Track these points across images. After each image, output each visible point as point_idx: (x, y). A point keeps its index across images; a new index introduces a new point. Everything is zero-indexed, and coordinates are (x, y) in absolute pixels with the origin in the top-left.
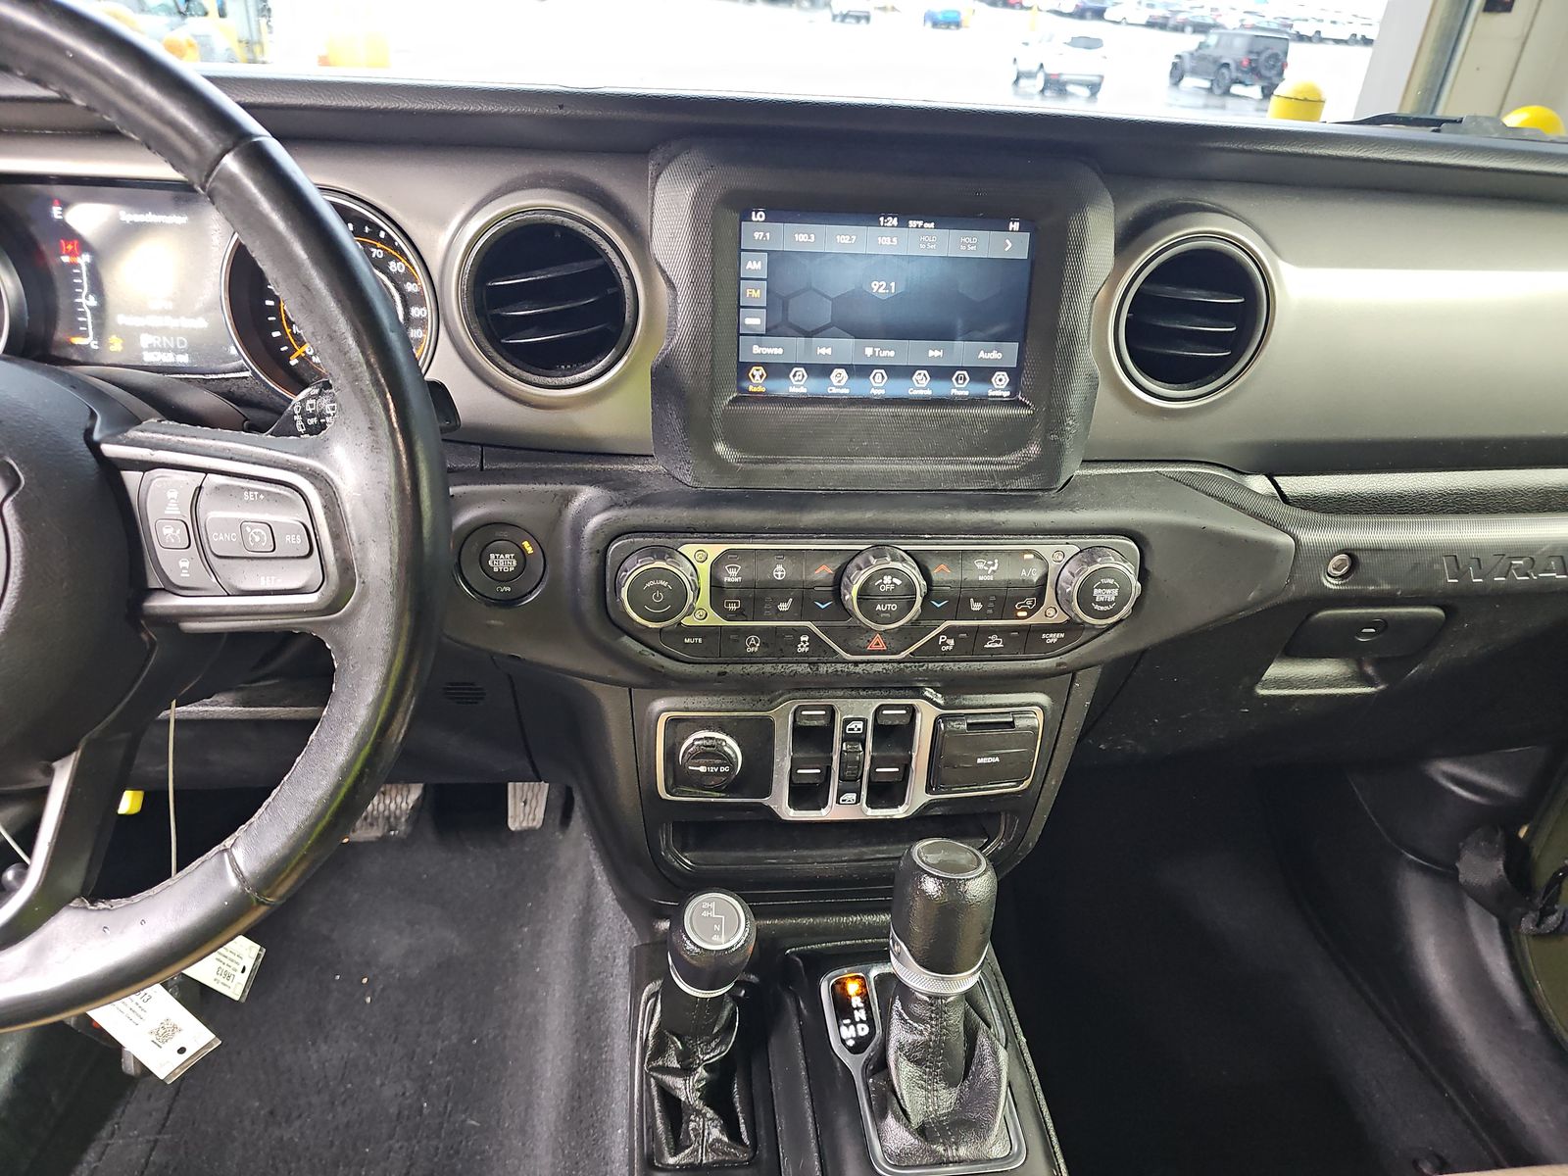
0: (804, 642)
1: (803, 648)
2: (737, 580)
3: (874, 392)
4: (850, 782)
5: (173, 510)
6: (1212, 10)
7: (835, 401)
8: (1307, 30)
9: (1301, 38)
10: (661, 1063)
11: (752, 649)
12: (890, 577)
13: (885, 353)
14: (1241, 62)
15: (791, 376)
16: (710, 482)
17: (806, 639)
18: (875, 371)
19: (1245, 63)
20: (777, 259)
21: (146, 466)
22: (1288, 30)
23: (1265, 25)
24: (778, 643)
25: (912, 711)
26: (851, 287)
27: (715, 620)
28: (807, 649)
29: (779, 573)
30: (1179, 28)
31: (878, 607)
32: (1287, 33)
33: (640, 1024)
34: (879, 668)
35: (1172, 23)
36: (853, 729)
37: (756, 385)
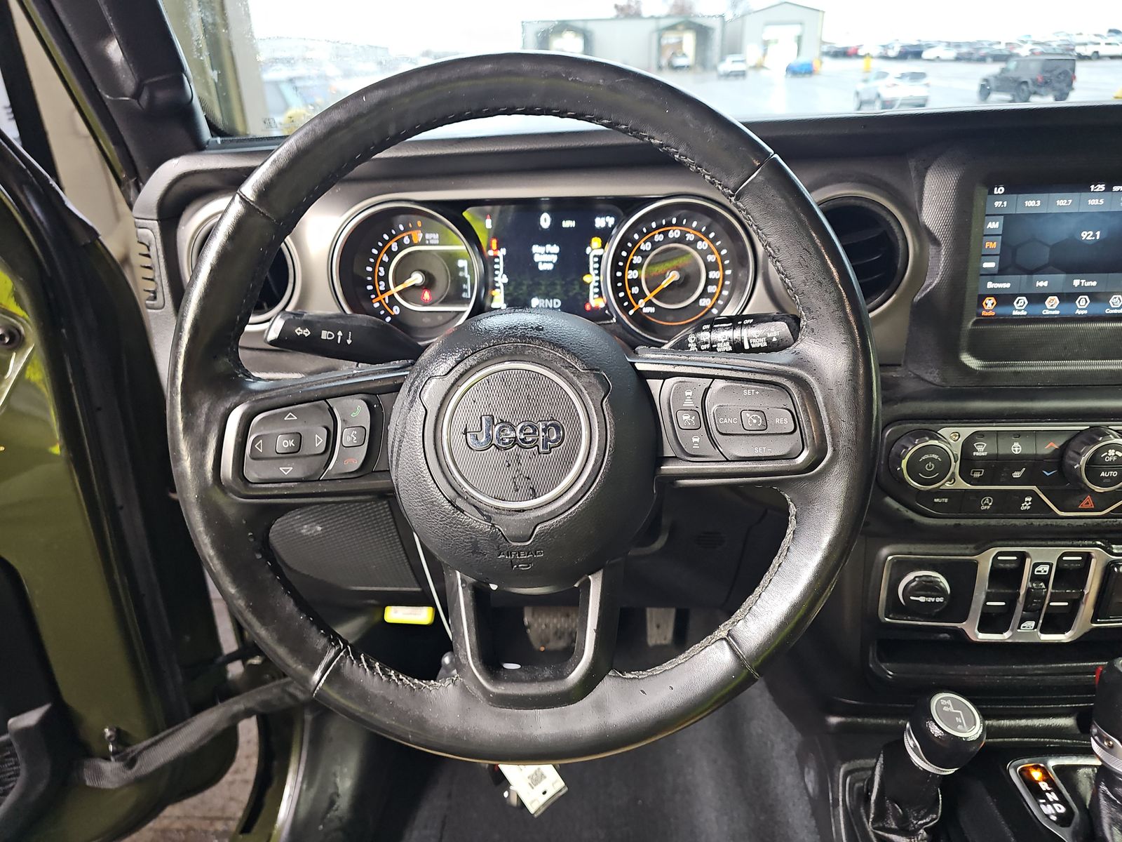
0: (1028, 502)
1: (1026, 506)
2: (983, 454)
3: (1078, 312)
4: (1031, 612)
5: (689, 404)
6: (1007, 44)
7: (1052, 320)
8: (1088, 51)
9: (1082, 58)
10: (881, 825)
11: (985, 507)
12: (1113, 451)
13: (1088, 284)
14: (1037, 80)
15: (1015, 303)
16: (955, 381)
17: (1030, 499)
18: (1080, 297)
19: (1040, 80)
20: (1010, 220)
21: (664, 376)
22: (1071, 53)
23: (1051, 51)
24: (1007, 503)
25: (1087, 558)
26: (1065, 237)
27: (963, 485)
28: (1029, 507)
29: (1016, 449)
30: (982, 59)
31: (1103, 474)
32: (1071, 55)
33: (841, 794)
34: (1081, 522)
35: (976, 56)
36: (1040, 571)
37: (988, 311)
